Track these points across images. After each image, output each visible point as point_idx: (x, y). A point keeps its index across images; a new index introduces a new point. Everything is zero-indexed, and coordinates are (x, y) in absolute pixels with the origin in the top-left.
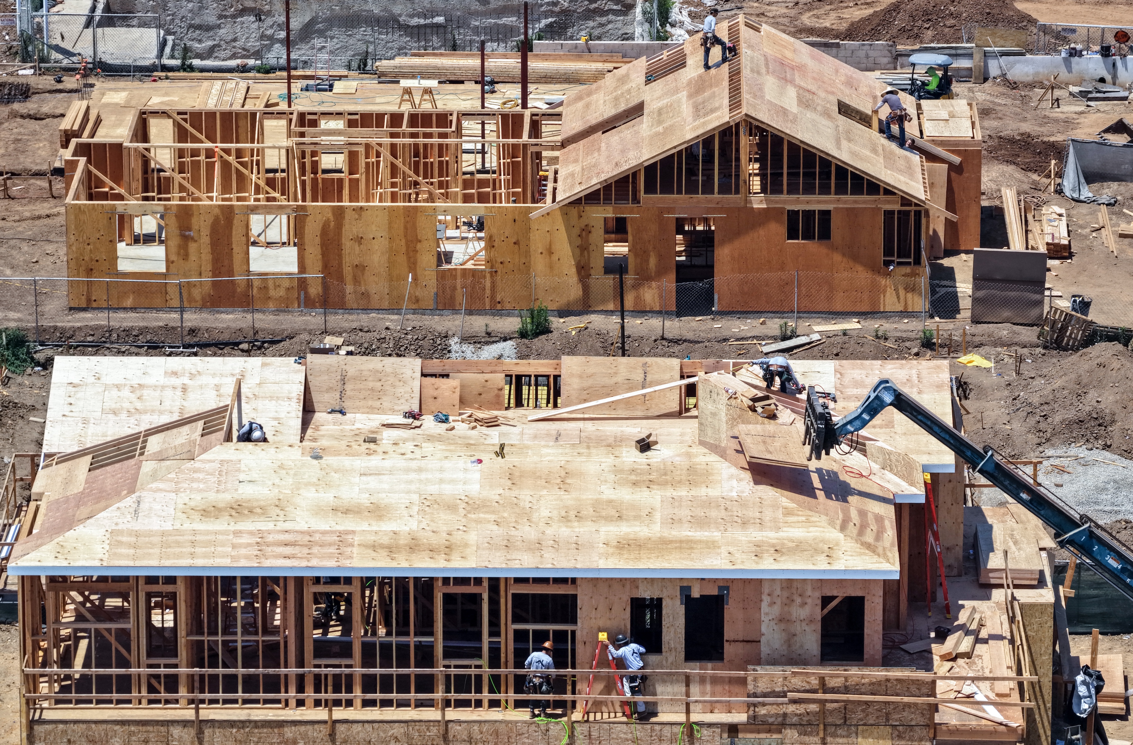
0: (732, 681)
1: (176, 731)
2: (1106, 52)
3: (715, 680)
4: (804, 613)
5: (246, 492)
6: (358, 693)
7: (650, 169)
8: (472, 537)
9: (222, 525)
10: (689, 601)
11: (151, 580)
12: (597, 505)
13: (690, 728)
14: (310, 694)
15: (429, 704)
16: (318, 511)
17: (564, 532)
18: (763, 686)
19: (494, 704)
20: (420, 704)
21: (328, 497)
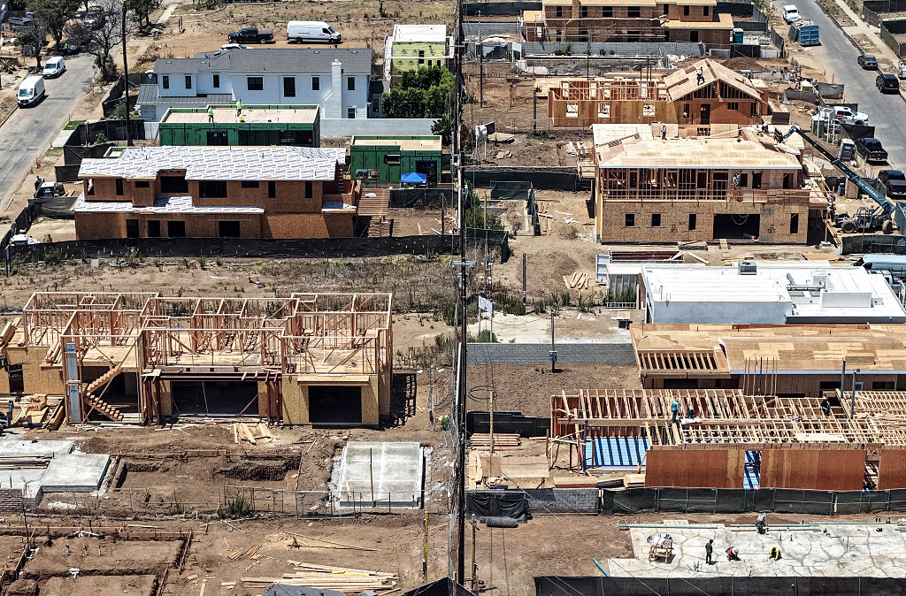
0: (763, 193)
1: (637, 204)
2: (782, 72)
3: (759, 192)
4: (779, 177)
5: (649, 151)
6: (677, 196)
7: (695, 92)
8: (704, 160)
9: (646, 157)
10: (753, 174)
11: (631, 169)
12: (731, 154)
13: (754, 203)
14: (666, 196)
15: (694, 198)
16: (668, 154)
17: (724, 159)
18: (771, 194)
19: (708, 198)
20: (691, 198)
21: (669, 151)
